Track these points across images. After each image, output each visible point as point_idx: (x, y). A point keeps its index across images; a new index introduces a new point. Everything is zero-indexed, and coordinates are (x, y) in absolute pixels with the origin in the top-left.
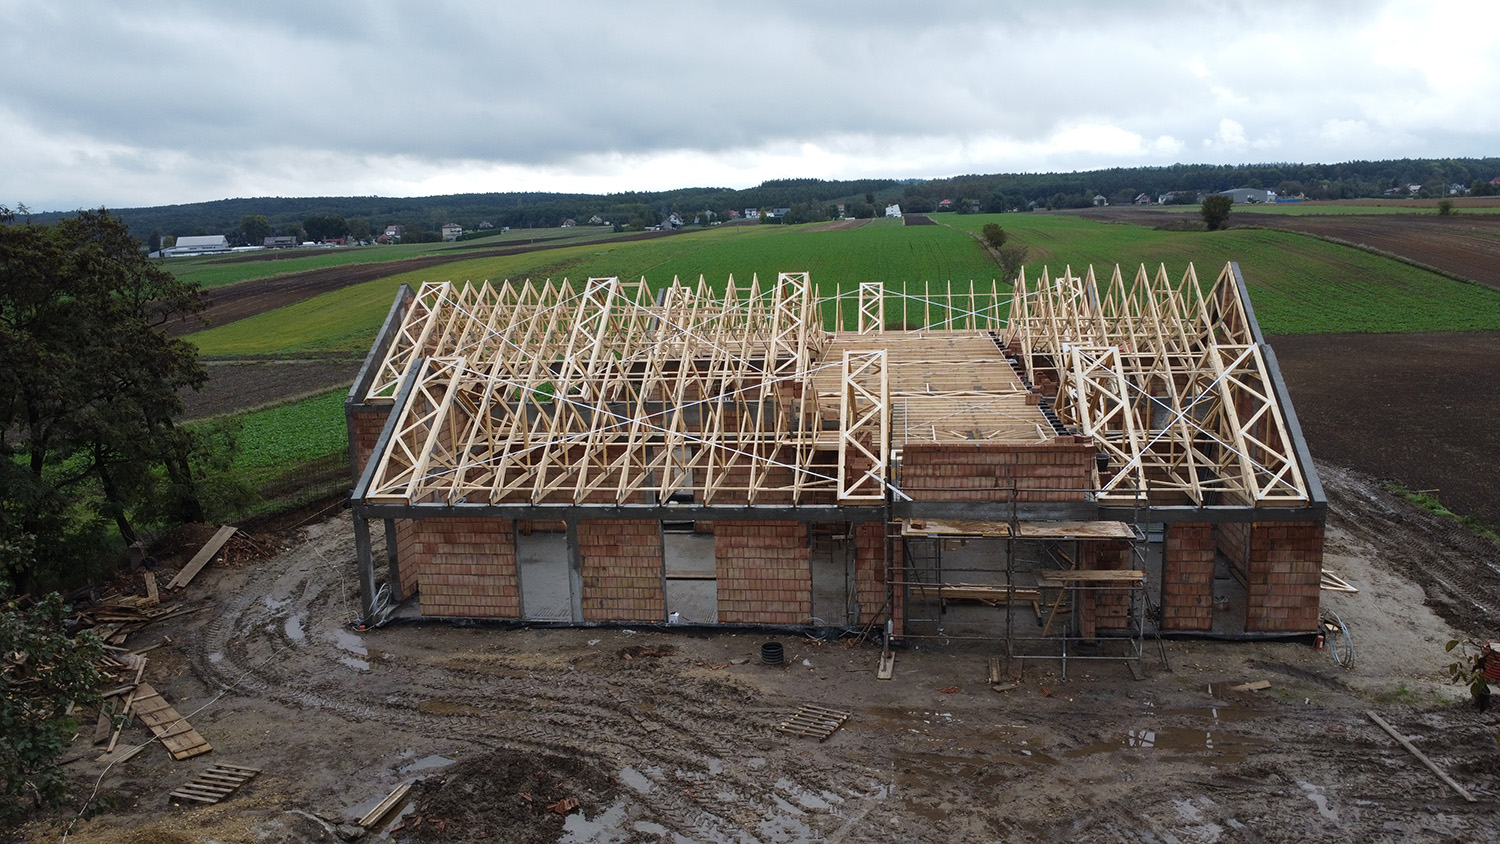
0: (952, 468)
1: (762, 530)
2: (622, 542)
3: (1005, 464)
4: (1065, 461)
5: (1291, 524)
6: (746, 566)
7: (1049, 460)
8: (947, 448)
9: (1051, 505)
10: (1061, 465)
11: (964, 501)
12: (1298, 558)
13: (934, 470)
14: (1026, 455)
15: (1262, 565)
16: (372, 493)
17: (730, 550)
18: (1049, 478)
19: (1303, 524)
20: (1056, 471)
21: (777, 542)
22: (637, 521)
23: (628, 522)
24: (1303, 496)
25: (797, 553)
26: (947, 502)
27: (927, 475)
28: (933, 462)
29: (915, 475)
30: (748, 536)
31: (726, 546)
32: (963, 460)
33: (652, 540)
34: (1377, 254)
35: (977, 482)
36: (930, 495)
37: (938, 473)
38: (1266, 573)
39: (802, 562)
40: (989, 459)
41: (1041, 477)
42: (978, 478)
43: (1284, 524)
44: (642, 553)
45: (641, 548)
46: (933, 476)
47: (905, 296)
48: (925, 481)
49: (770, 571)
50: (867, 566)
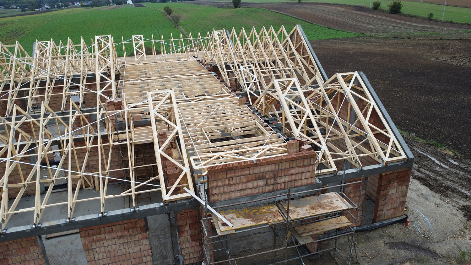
0: (240, 179)
1: (114, 228)
2: (10, 255)
3: (272, 171)
4: (305, 163)
5: (399, 170)
6: (107, 251)
7: (296, 164)
8: (237, 167)
9: (297, 189)
10: (303, 166)
11: (248, 195)
12: (399, 185)
13: (229, 181)
14: (283, 163)
15: (385, 192)
17: (94, 244)
18: (296, 174)
19: (403, 170)
20: (300, 170)
21: (126, 233)
22: (19, 240)
23: (12, 242)
24: (404, 156)
25: (140, 236)
26: (237, 198)
27: (225, 185)
28: (228, 176)
29: (217, 186)
30: (105, 233)
31: (90, 242)
32: (247, 172)
33: (34, 249)
34: (287, 15)
35: (255, 184)
36: (227, 196)
37: (231, 183)
38: (386, 195)
39: (144, 241)
40: (262, 169)
41: (292, 175)
42: (256, 181)
43: (396, 171)
44: (28, 259)
45: (27, 256)
46: (229, 185)
47: (153, 41)
48: (224, 189)
49: (124, 250)
50: (186, 234)
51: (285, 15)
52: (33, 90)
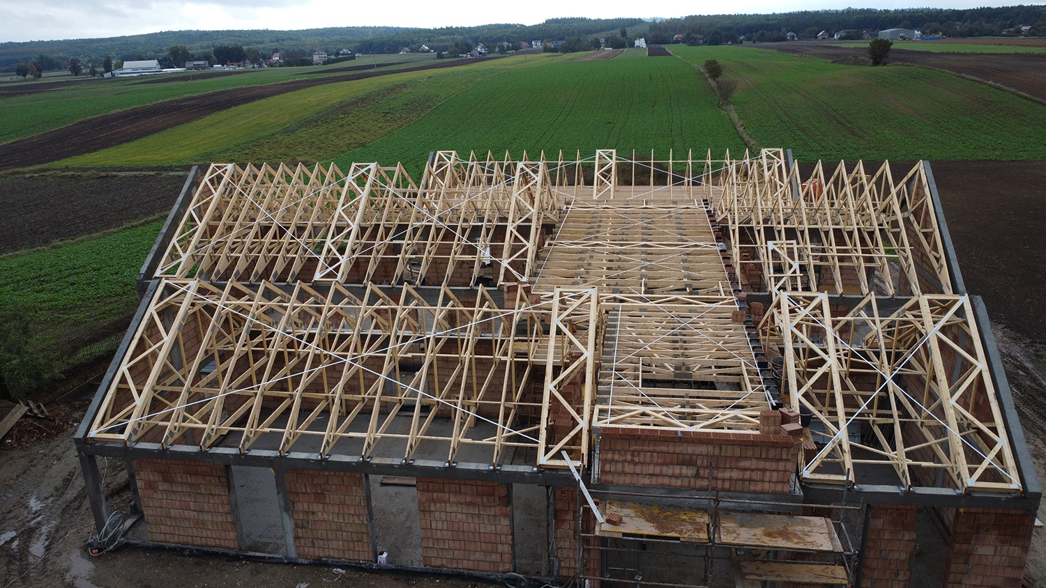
0: (652, 456)
1: (463, 489)
2: (328, 491)
3: (707, 455)
4: (771, 455)
5: (1001, 511)
6: (448, 519)
7: (754, 453)
8: (647, 436)
9: (754, 496)
10: (766, 459)
11: (663, 486)
12: (1003, 542)
13: (633, 455)
14: (729, 447)
15: (965, 546)
16: (93, 433)
17: (432, 505)
18: (752, 470)
19: (1012, 512)
20: (761, 464)
21: (478, 500)
22: (342, 474)
23: (333, 473)
24: (1015, 484)
25: (498, 510)
26: (645, 487)
27: (626, 461)
28: (632, 448)
29: (612, 460)
30: (450, 492)
31: (428, 500)
32: (664, 448)
33: (356, 491)
34: (1002, 90)
35: (677, 470)
36: (628, 480)
37: (636, 459)
38: (968, 555)
39: (502, 519)
40: (690, 449)
41: (744, 469)
42: (678, 467)
43: (993, 511)
44: (348, 502)
45: (347, 498)
46: (632, 462)
47: (634, 162)
48: (623, 466)
49: (472, 525)
50: (566, 526)
51: (998, 88)
52: (408, 245)
